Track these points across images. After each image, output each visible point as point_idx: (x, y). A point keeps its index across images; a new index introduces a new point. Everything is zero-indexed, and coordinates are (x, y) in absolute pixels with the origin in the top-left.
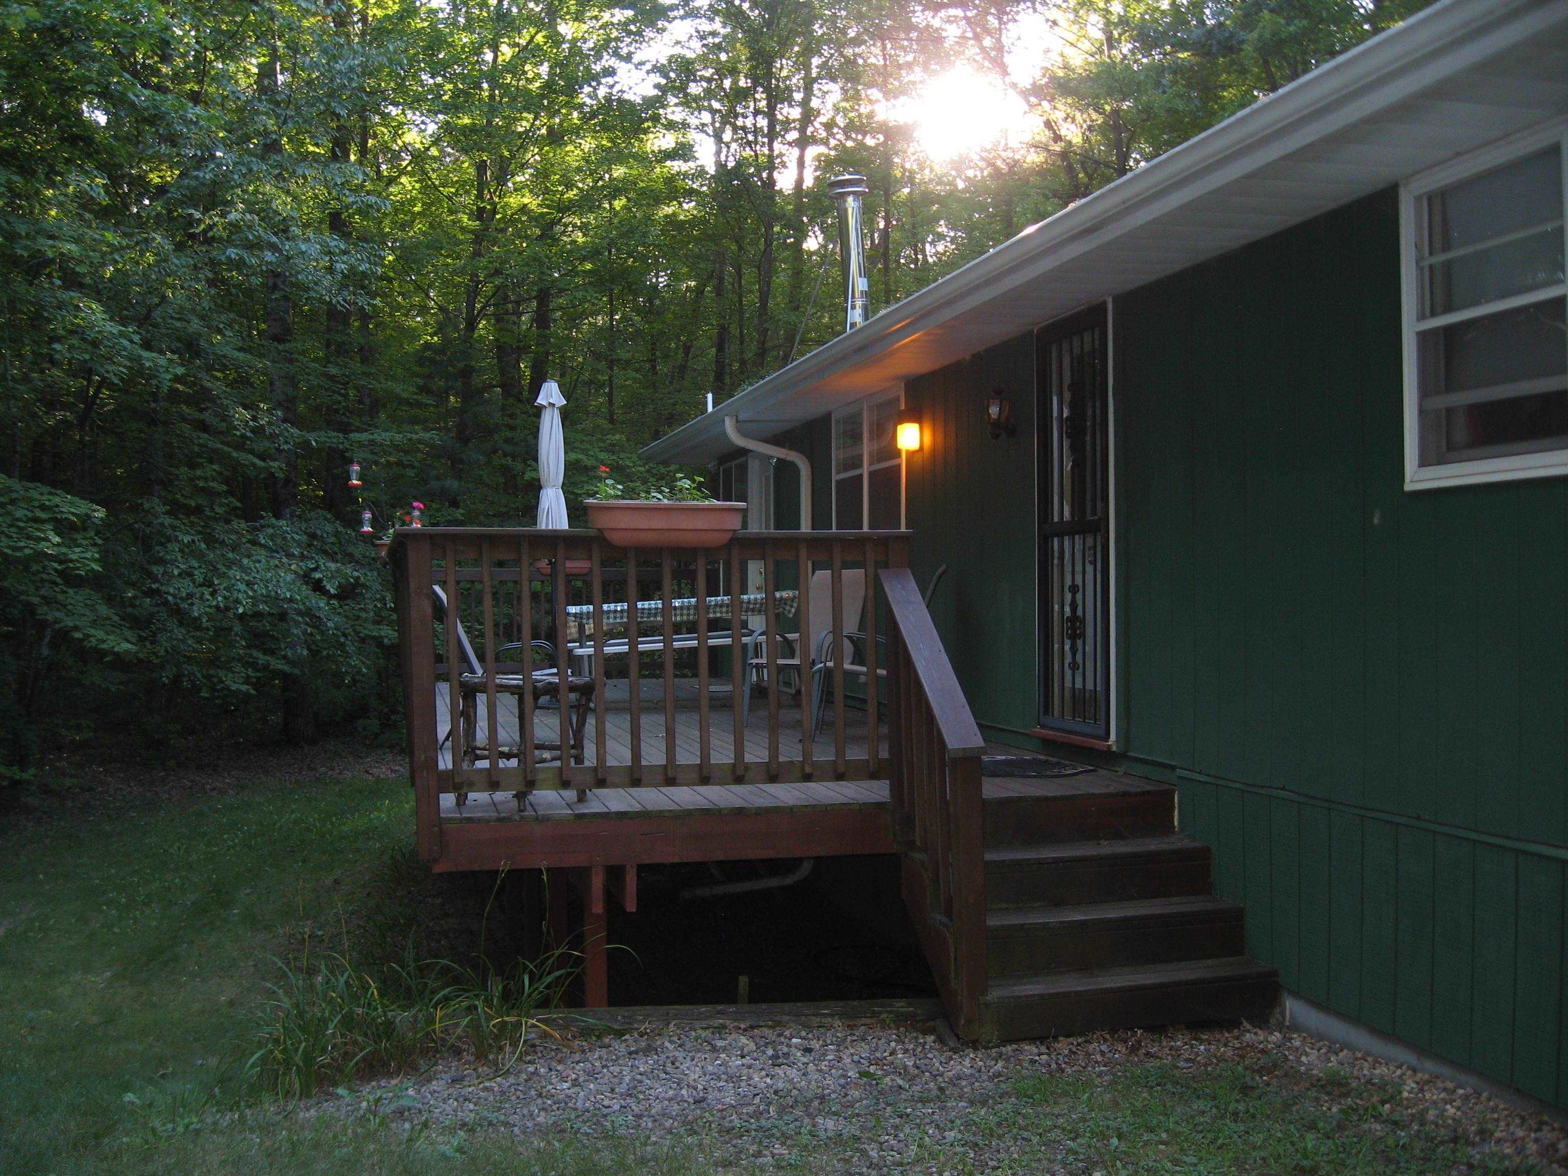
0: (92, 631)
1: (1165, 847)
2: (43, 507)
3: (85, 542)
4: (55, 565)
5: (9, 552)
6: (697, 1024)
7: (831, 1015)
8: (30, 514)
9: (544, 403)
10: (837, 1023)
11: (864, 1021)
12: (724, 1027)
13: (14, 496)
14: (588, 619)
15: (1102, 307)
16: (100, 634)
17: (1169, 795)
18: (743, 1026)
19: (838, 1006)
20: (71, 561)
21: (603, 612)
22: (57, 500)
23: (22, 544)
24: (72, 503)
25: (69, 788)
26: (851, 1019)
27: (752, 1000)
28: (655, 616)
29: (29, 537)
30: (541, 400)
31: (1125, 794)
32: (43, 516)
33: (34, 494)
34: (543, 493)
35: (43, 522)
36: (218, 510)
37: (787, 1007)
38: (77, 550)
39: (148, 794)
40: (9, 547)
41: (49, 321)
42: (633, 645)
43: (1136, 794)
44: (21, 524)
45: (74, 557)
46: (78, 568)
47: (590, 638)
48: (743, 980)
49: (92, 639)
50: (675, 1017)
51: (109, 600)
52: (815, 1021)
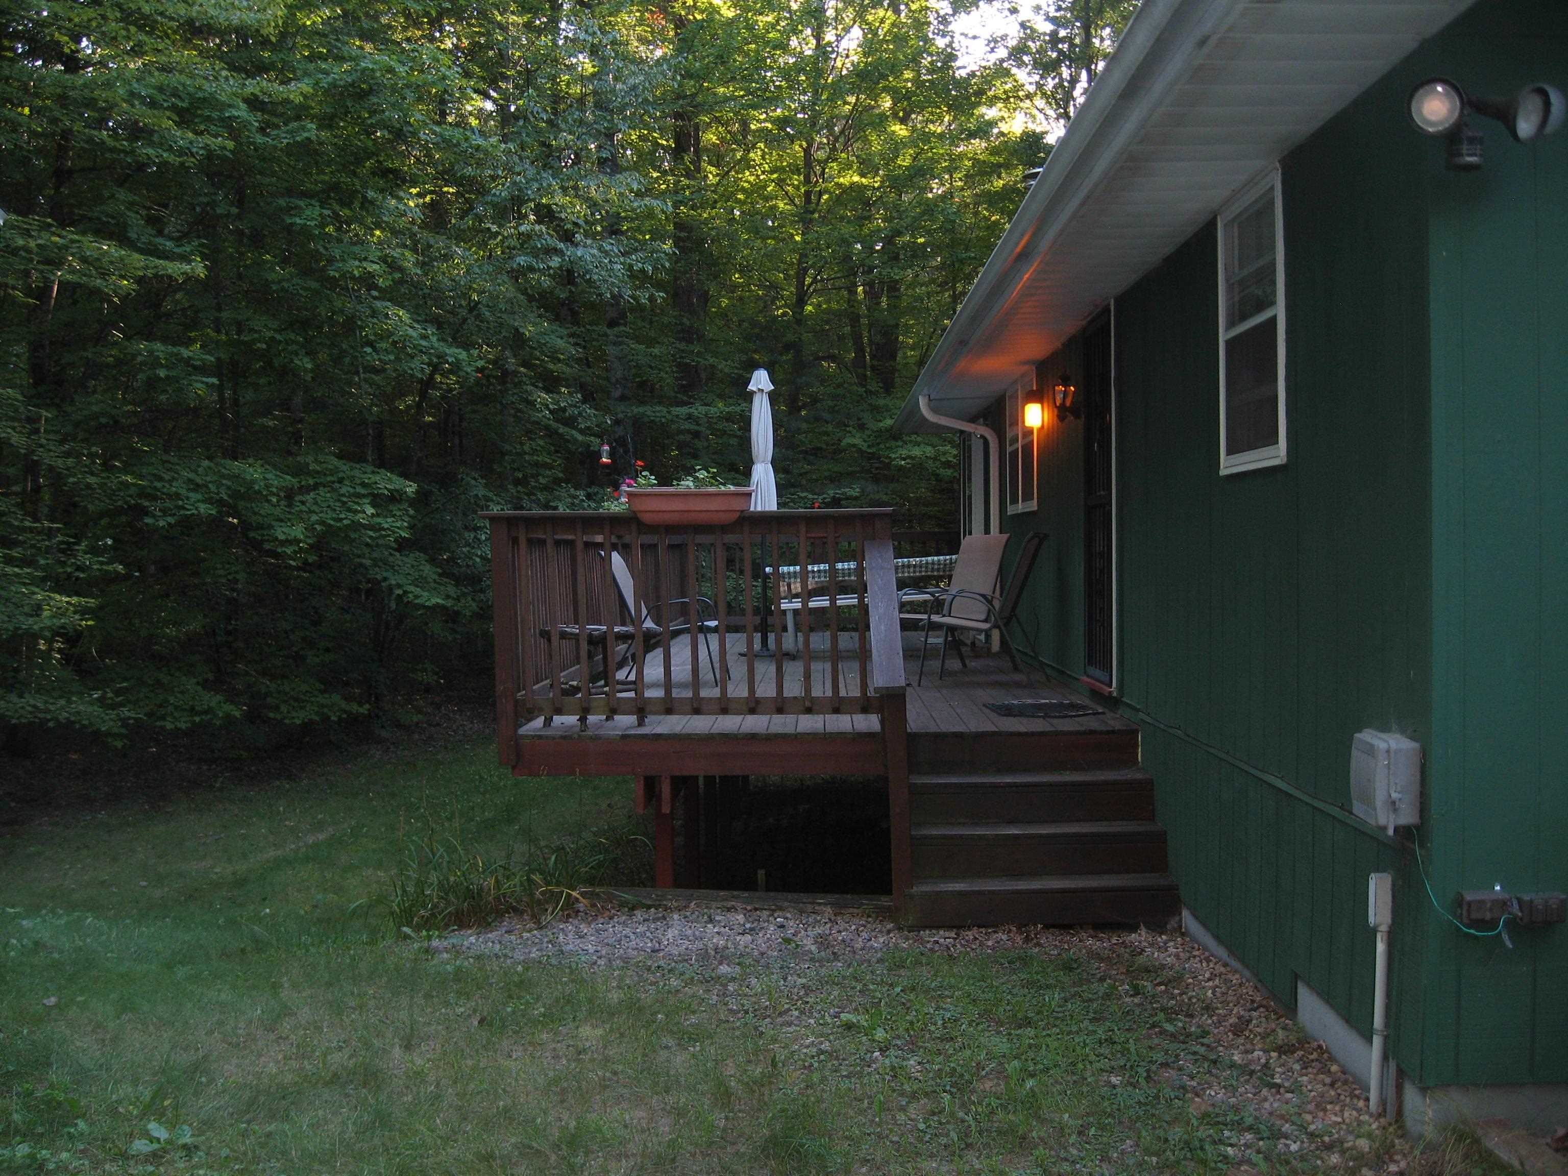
0: (412, 588)
1: (1119, 778)
2: (363, 485)
3: (398, 513)
4: (371, 533)
5: (332, 522)
6: (714, 904)
7: (825, 904)
8: (352, 490)
9: (754, 389)
10: (829, 909)
11: (851, 910)
12: (733, 907)
13: (341, 475)
14: (795, 577)
15: (1107, 310)
16: (418, 591)
17: (1134, 733)
18: (749, 908)
19: (832, 898)
20: (384, 530)
21: (808, 572)
22: (377, 478)
23: (343, 516)
24: (390, 479)
25: (417, 723)
26: (839, 909)
27: (768, 889)
28: (849, 575)
29: (349, 510)
30: (752, 387)
31: (1092, 732)
32: (363, 491)
33: (357, 473)
34: (755, 467)
35: (364, 496)
36: (542, 480)
37: (790, 896)
38: (389, 520)
39: (487, 731)
40: (333, 519)
41: (362, 328)
42: (833, 601)
43: (1101, 733)
44: (345, 499)
45: (386, 526)
46: (389, 536)
47: (797, 596)
48: (761, 873)
49: (410, 595)
50: (698, 898)
51: (432, 561)
52: (809, 908)
